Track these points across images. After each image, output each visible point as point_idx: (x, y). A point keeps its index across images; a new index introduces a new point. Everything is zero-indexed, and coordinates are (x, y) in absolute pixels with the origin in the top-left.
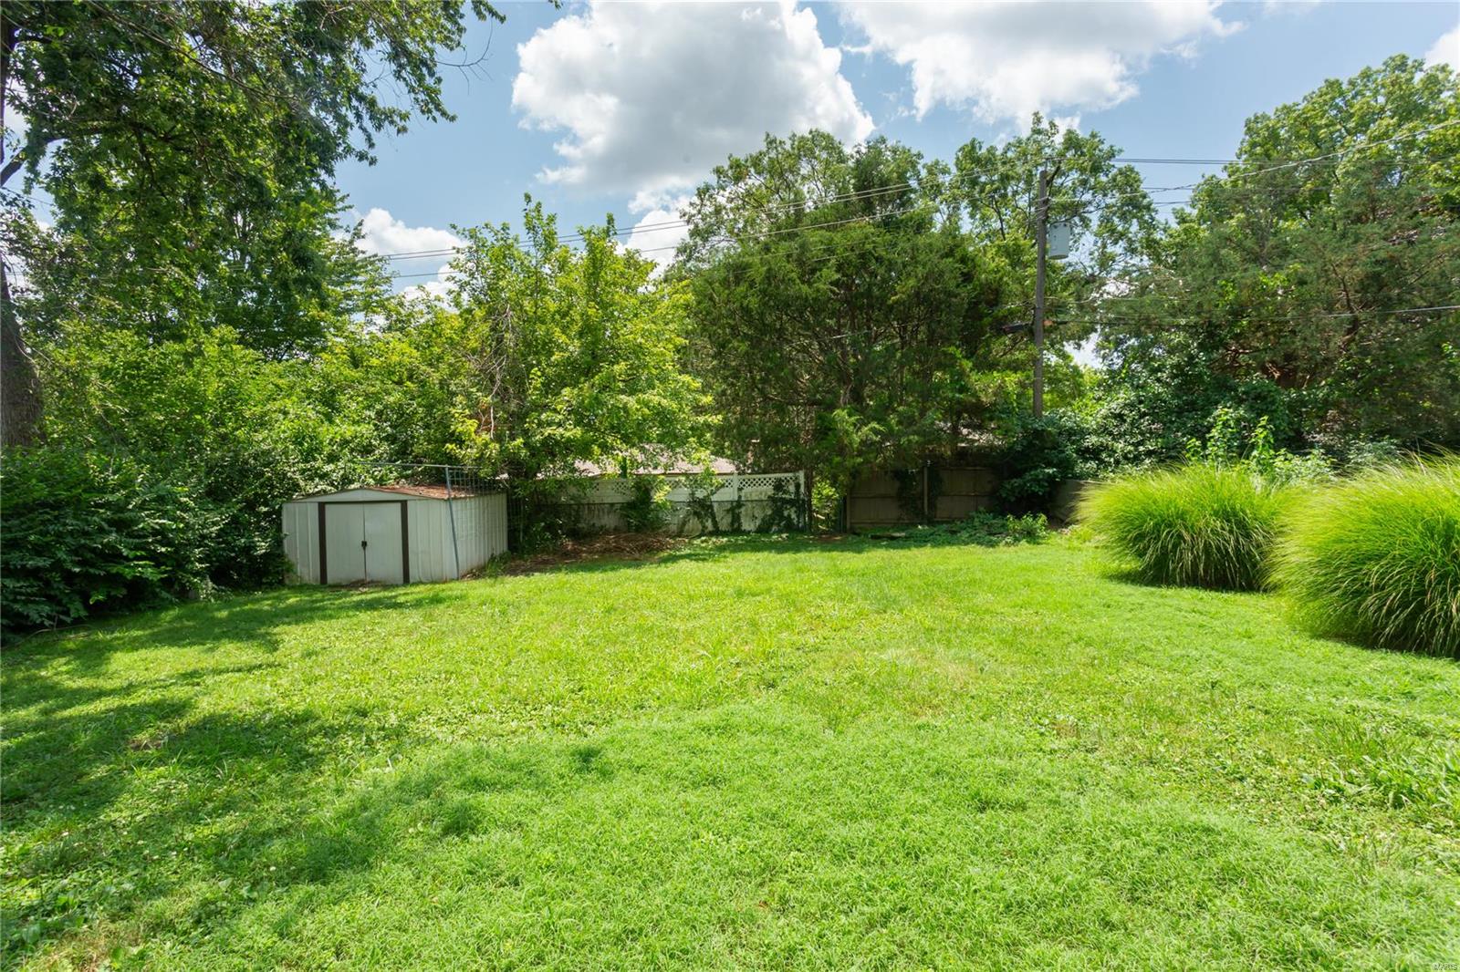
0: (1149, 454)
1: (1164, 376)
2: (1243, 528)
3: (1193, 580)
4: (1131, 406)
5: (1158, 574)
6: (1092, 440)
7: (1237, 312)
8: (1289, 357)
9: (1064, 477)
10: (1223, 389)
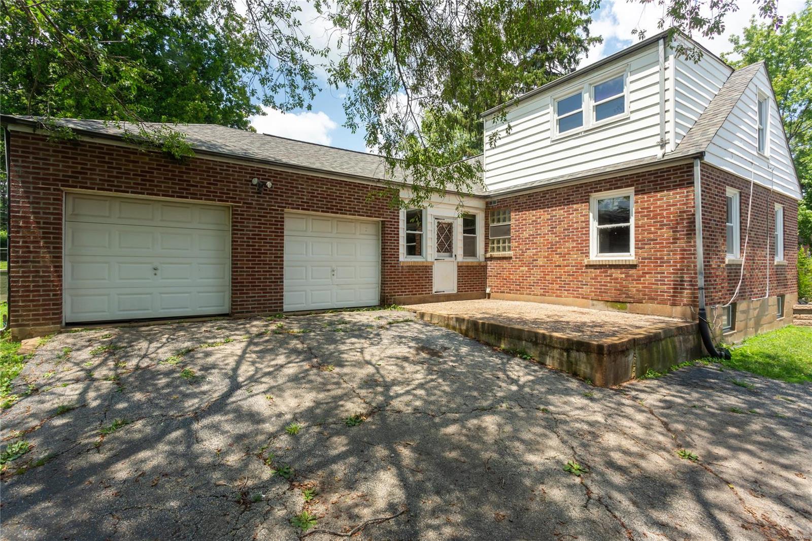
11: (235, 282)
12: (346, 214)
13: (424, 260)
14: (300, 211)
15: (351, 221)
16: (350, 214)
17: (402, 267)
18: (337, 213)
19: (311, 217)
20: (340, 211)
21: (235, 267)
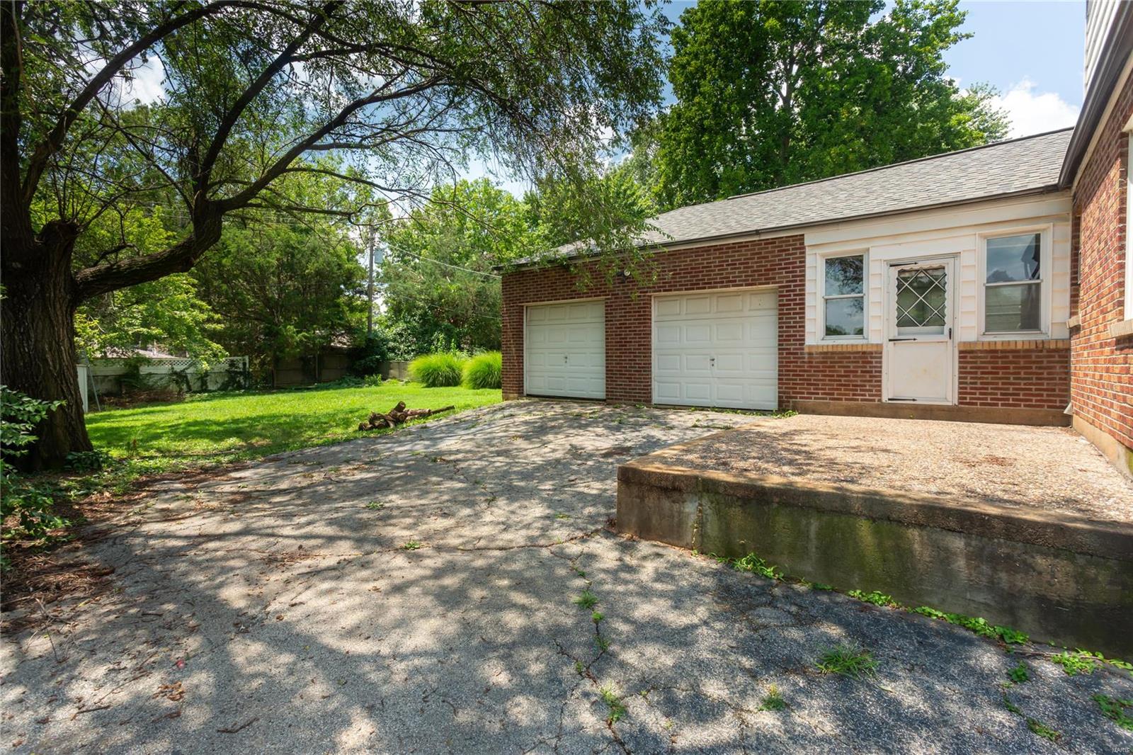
0: (413, 350)
1: (417, 318)
2: (453, 370)
3: (442, 385)
4: (405, 330)
5: (433, 384)
6: (391, 344)
7: (441, 297)
8: (457, 316)
9: (384, 360)
10: (436, 326)
11: (608, 370)
12: (716, 287)
13: (864, 342)
14: (663, 293)
15: (737, 294)
16: (721, 287)
17: (810, 354)
18: (704, 288)
19: (685, 298)
20: (710, 284)
21: (608, 356)
